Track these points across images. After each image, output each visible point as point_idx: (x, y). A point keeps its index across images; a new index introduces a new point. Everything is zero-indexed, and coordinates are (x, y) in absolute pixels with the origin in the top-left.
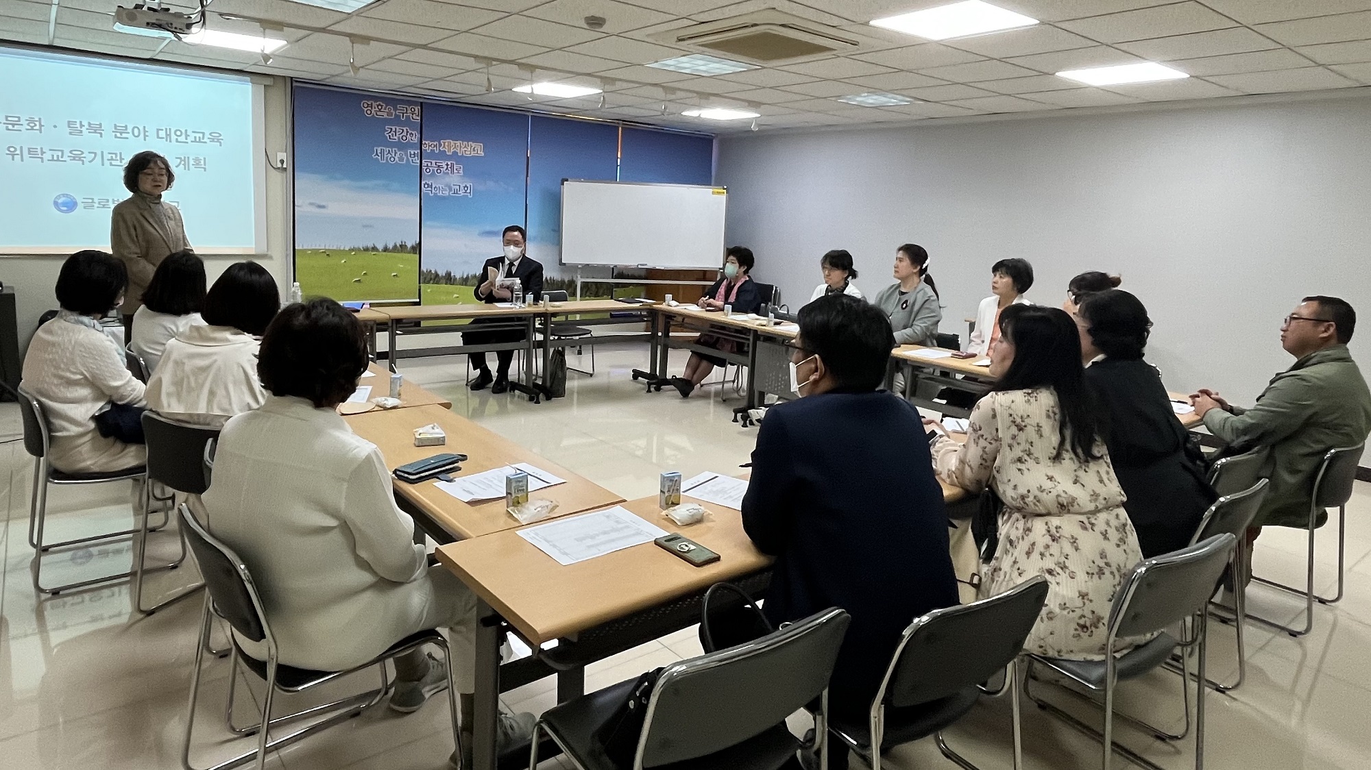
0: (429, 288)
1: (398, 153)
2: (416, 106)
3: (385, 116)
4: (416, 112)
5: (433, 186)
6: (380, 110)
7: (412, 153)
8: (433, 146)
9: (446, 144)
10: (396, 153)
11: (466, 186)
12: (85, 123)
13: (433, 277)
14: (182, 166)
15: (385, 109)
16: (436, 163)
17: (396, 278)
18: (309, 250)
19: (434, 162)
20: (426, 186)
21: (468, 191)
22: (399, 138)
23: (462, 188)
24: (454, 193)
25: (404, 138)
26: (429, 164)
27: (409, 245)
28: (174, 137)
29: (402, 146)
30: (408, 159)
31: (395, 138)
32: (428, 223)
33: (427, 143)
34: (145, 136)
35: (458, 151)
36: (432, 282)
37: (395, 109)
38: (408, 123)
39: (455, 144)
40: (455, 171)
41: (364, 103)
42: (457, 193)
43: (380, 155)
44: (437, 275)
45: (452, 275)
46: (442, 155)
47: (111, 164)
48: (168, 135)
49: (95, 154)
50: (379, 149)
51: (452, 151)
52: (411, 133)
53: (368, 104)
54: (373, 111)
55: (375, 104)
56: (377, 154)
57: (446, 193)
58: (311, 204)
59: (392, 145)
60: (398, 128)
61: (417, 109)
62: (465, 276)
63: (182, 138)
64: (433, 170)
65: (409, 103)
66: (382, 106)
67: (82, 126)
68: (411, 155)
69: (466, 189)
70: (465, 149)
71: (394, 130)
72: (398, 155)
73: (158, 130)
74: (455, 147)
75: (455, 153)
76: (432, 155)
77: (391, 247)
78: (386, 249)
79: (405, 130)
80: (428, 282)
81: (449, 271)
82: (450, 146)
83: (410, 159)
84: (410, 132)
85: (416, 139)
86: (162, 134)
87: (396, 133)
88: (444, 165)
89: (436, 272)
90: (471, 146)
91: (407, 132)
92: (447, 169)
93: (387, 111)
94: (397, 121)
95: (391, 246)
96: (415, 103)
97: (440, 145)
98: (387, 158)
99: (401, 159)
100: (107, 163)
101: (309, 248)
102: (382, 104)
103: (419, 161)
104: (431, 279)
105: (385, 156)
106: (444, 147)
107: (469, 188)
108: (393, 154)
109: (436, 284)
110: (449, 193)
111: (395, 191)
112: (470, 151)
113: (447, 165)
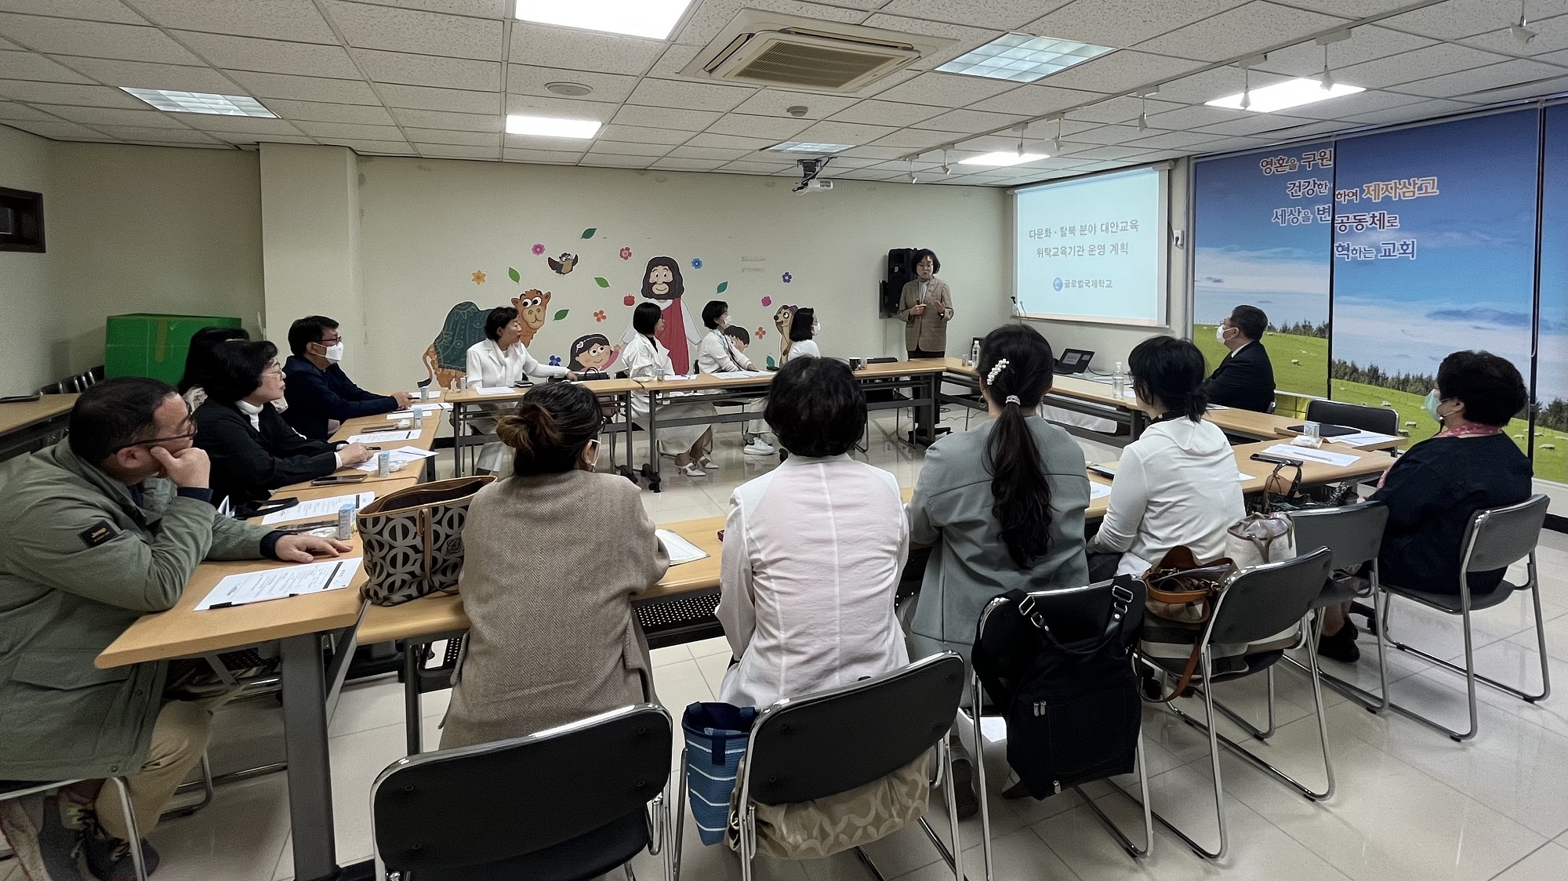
0: (1342, 385)
1: (1303, 212)
2: (1326, 149)
3: (1287, 169)
4: (1328, 156)
5: (1351, 248)
6: (1281, 166)
7: (1321, 209)
8: (1351, 195)
9: (1371, 189)
10: (1299, 212)
11: (1405, 244)
12: (1068, 228)
13: (1347, 370)
14: (1114, 252)
15: (1287, 162)
16: (1355, 216)
17: (1296, 365)
18: (1205, 326)
19: (1351, 216)
20: (1340, 249)
21: (1409, 251)
22: (1303, 193)
23: (1398, 246)
24: (1385, 255)
25: (1310, 192)
26: (1345, 220)
27: (1315, 327)
28: (1110, 229)
29: (1308, 203)
30: (1315, 218)
31: (1299, 194)
32: (1343, 298)
33: (1342, 192)
34: (1095, 231)
35: (1393, 195)
36: (1346, 377)
37: (1300, 158)
38: (1317, 172)
39: (1387, 185)
40: (1386, 224)
41: (1262, 164)
42: (1390, 255)
43: (1280, 217)
44: (1355, 370)
45: (1380, 372)
46: (1367, 205)
47: (1079, 255)
48: (1107, 228)
49: (1071, 248)
50: (1279, 212)
51: (1381, 196)
52: (1320, 184)
53: (1267, 162)
54: (1272, 168)
55: (1274, 160)
56: (1277, 217)
57: (1372, 256)
58: (1210, 278)
59: (1295, 203)
60: (1302, 181)
61: (1328, 152)
62: (1402, 377)
63: (1114, 229)
64: (1351, 227)
65: (1317, 147)
66: (1283, 160)
67: (1065, 230)
68: (1319, 211)
69: (1405, 247)
70: (1405, 190)
71: (1297, 184)
72: (1302, 215)
73: (1102, 225)
74: (1387, 190)
75: (1387, 199)
76: (1351, 207)
77: (1292, 328)
78: (1285, 330)
79: (1312, 182)
80: (1342, 378)
81: (1375, 365)
82: (1375, 190)
83: (1319, 216)
84: (1319, 182)
85: (1325, 191)
86: (1104, 228)
87: (1298, 189)
88: (1368, 217)
89: (1353, 365)
90: (1415, 184)
91: (1315, 183)
92: (1373, 222)
93: (1290, 164)
94: (1302, 173)
95: (1291, 326)
96: (1326, 145)
97: (1362, 191)
98: (1288, 219)
99: (1306, 219)
100: (1076, 254)
101: (1206, 324)
102: (1283, 158)
103: (1330, 218)
104: (1345, 374)
105: (1287, 218)
106: (1369, 192)
107: (1410, 247)
108: (1296, 214)
109: (1354, 381)
110: (1376, 256)
111: (1298, 258)
112: (1414, 192)
113: (1374, 217)
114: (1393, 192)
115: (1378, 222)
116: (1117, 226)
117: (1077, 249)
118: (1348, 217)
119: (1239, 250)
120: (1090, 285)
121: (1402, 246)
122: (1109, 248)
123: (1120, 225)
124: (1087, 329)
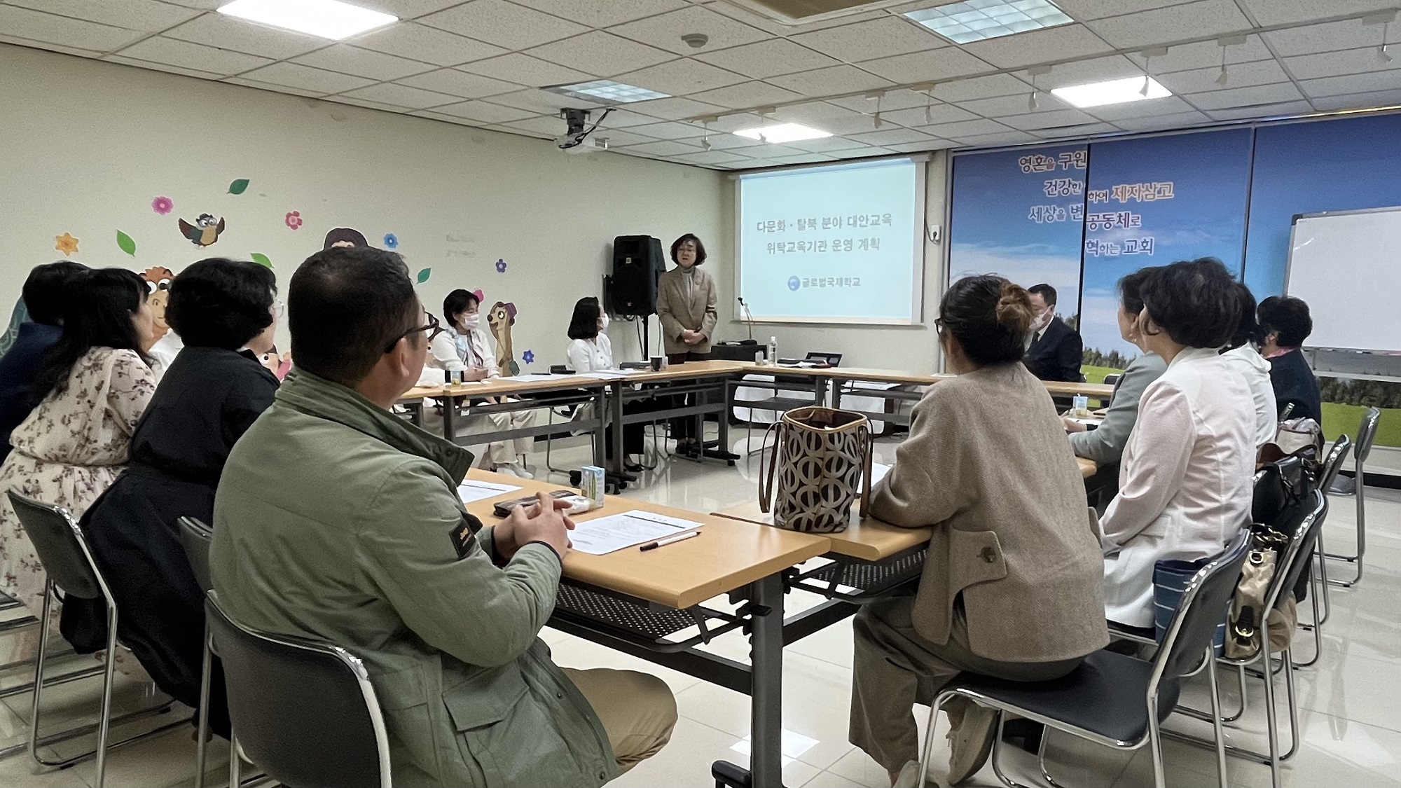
1: (1058, 210)
2: (1081, 151)
3: (1045, 168)
4: (1082, 157)
5: (1100, 245)
6: (1039, 165)
7: (1075, 208)
8: (1101, 195)
9: (1119, 190)
10: (1055, 210)
11: (1145, 241)
12: (807, 220)
13: (1093, 356)
14: (863, 248)
15: (1045, 161)
16: (1104, 216)
19: (1101, 215)
20: (1090, 245)
21: (1148, 247)
22: (1059, 192)
23: (1139, 242)
24: (1128, 252)
25: (1066, 191)
26: (1096, 218)
28: (858, 222)
29: (1063, 201)
30: (1069, 215)
31: (1055, 192)
32: (1092, 291)
33: (1094, 192)
34: (841, 224)
35: (1137, 197)
36: (1091, 363)
37: (1057, 158)
38: (1072, 172)
39: (1132, 188)
40: (1130, 223)
41: (1021, 159)
42: (1132, 252)
43: (1036, 215)
44: (1099, 355)
45: (1120, 356)
46: (1115, 206)
47: (820, 251)
48: (855, 222)
49: (811, 243)
50: (1036, 209)
51: (1127, 197)
52: (1075, 184)
53: (1026, 160)
54: (1030, 166)
55: (1033, 158)
56: (1033, 214)
57: (1117, 252)
59: (1050, 201)
60: (1058, 181)
61: (1083, 153)
63: (864, 222)
64: (1101, 225)
65: (1073, 149)
66: (1041, 159)
67: (805, 222)
68: (1073, 209)
69: (1145, 244)
70: (1147, 193)
71: (1054, 183)
72: (1057, 212)
73: (849, 218)
74: (1132, 192)
75: (1132, 200)
76: (1101, 207)
79: (1067, 183)
80: (1088, 365)
81: (1116, 350)
82: (1123, 192)
83: (1072, 215)
84: (1074, 182)
85: (1079, 191)
86: (851, 221)
87: (1054, 188)
88: (1115, 217)
89: (1098, 352)
90: (1155, 188)
91: (1070, 183)
92: (1120, 221)
93: (1047, 163)
94: (1059, 173)
96: (1081, 147)
97: (1111, 192)
98: (1044, 218)
99: (1060, 216)
100: (817, 250)
102: (1041, 156)
103: (1082, 217)
104: (1090, 360)
105: (1043, 215)
106: (1117, 193)
107: (1149, 244)
108: (1052, 213)
109: (1098, 366)
110: (1121, 252)
111: (1051, 254)
112: (1154, 195)
113: (1120, 216)
114: (1137, 194)
115: (1123, 221)
116: (867, 220)
117: (818, 244)
118: (1098, 216)
119: (996, 246)
120: (835, 283)
121: (1143, 243)
122: (856, 244)
123: (871, 219)
124: (827, 330)
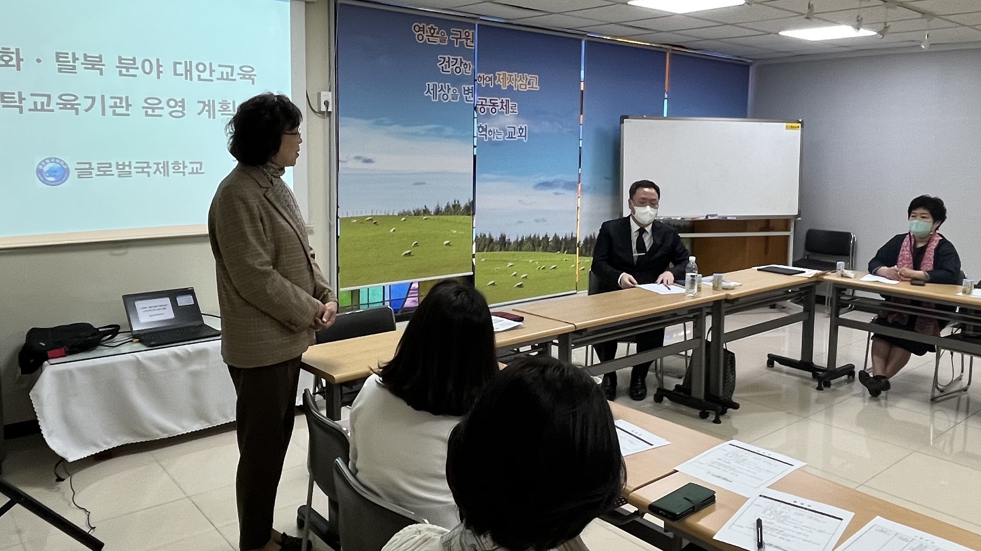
0: (483, 257)
1: (452, 89)
2: (470, 30)
3: (438, 42)
4: (471, 37)
5: (488, 130)
6: (432, 36)
7: (466, 89)
8: (488, 79)
9: (501, 76)
10: (449, 89)
12: (80, 55)
13: (487, 242)
15: (438, 33)
16: (491, 100)
17: (448, 247)
18: (355, 218)
19: (488, 99)
20: (481, 130)
21: (523, 134)
22: (452, 70)
23: (517, 130)
24: (509, 138)
25: (458, 70)
26: (484, 102)
27: (463, 205)
28: (195, 73)
29: (455, 80)
30: (462, 97)
31: (448, 70)
32: (482, 176)
33: (481, 75)
34: (159, 72)
35: (514, 85)
36: (486, 249)
37: (449, 34)
38: (462, 51)
39: (510, 76)
40: (510, 110)
41: (416, 26)
42: (512, 137)
43: (432, 92)
44: (491, 240)
45: (507, 238)
46: (497, 91)
47: (114, 113)
48: (188, 71)
49: (93, 99)
50: (431, 84)
51: (507, 85)
52: (465, 64)
53: (420, 28)
54: (424, 35)
55: (427, 27)
56: (429, 91)
57: (501, 137)
58: (358, 158)
59: (445, 79)
60: (451, 57)
61: (472, 33)
62: (520, 240)
63: (206, 75)
64: (488, 109)
65: (464, 25)
66: (434, 29)
67: (75, 59)
68: (465, 90)
69: (521, 131)
70: (521, 82)
71: (447, 59)
72: (451, 92)
73: (175, 64)
74: (510, 81)
75: (510, 88)
76: (487, 91)
77: (443, 209)
78: (438, 212)
79: (459, 60)
80: (483, 251)
82: (506, 79)
83: (464, 96)
84: (464, 62)
85: (470, 72)
86: (181, 69)
87: (448, 64)
88: (499, 101)
89: (490, 237)
90: (527, 79)
91: (462, 62)
92: (502, 107)
93: (440, 35)
94: (450, 49)
95: (443, 207)
96: (471, 26)
97: (495, 78)
98: (440, 95)
99: (454, 97)
100: (109, 111)
101: (355, 215)
102: (434, 27)
103: (473, 99)
104: (485, 246)
105: (438, 93)
106: (499, 80)
107: (524, 130)
108: (446, 91)
109: (490, 251)
110: (504, 137)
111: (447, 137)
112: (526, 85)
113: (502, 102)
114: (514, 82)
115: (505, 108)
116: (212, 71)
117: (109, 102)
118: (486, 100)
119: (391, 125)
120: (151, 171)
121: (520, 129)
122: (193, 107)
123: (218, 71)
124: (133, 253)
